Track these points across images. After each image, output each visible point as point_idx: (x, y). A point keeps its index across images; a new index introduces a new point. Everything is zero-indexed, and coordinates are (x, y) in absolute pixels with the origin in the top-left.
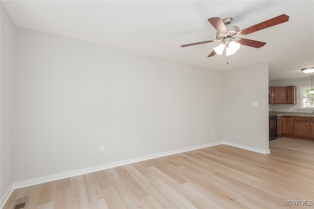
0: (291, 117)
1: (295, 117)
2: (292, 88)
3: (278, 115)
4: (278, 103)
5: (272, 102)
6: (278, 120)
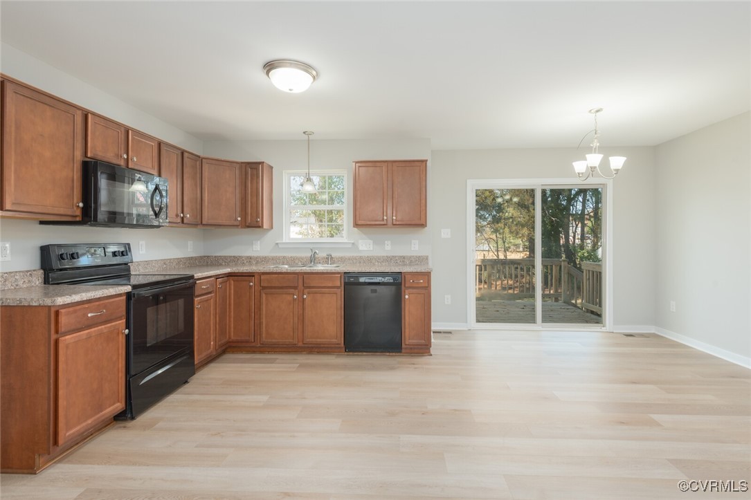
0: (251, 275)
1: (263, 277)
2: (257, 169)
3: (197, 276)
4: (211, 222)
5: (182, 218)
6: (196, 294)
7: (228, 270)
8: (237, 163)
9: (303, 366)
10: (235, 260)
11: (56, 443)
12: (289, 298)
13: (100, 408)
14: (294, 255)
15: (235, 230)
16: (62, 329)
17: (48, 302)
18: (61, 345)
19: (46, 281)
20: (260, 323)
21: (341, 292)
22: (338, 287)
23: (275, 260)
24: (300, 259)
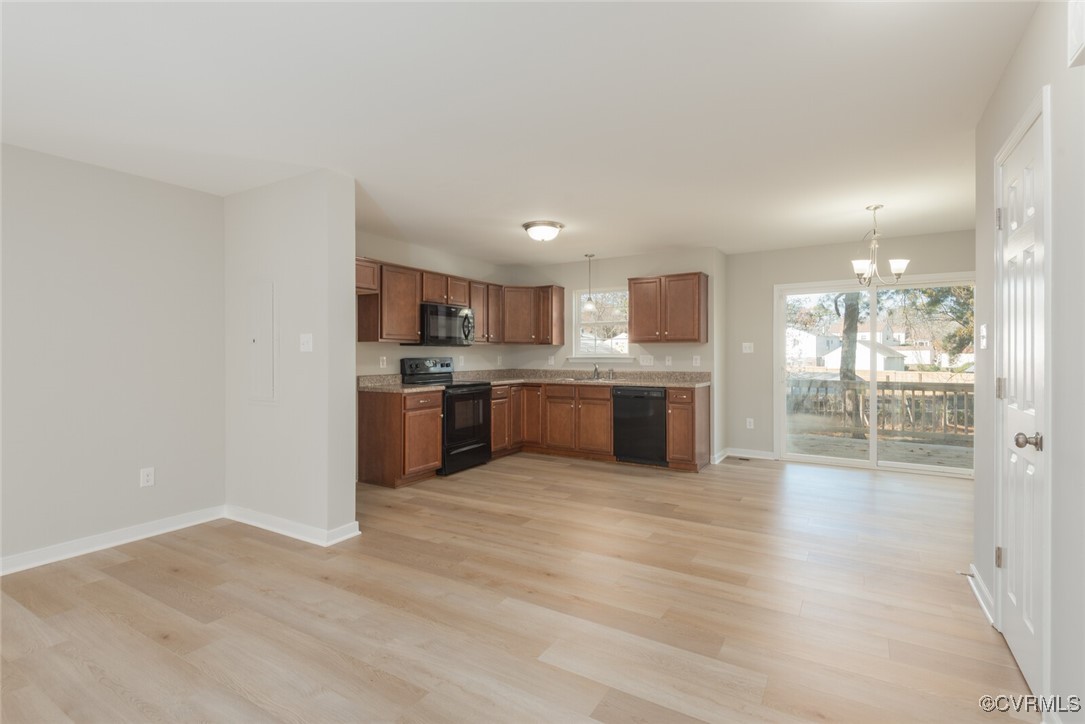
0: (539, 386)
1: (548, 388)
2: (547, 291)
3: (492, 383)
4: (512, 340)
5: (488, 338)
6: (493, 397)
7: (522, 381)
8: (532, 288)
9: (573, 466)
10: (535, 373)
11: (404, 473)
12: (567, 406)
13: (427, 461)
14: (582, 369)
15: (530, 346)
16: (408, 407)
17: (401, 391)
18: (407, 417)
19: (403, 382)
20: (546, 428)
21: (610, 405)
22: (608, 400)
23: (566, 374)
24: (587, 373)
